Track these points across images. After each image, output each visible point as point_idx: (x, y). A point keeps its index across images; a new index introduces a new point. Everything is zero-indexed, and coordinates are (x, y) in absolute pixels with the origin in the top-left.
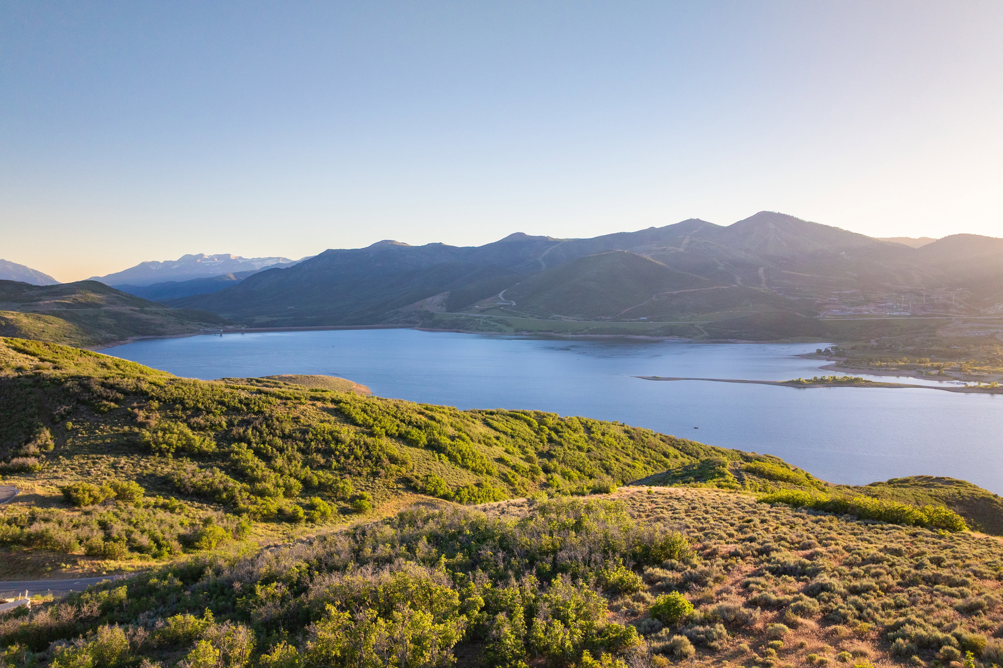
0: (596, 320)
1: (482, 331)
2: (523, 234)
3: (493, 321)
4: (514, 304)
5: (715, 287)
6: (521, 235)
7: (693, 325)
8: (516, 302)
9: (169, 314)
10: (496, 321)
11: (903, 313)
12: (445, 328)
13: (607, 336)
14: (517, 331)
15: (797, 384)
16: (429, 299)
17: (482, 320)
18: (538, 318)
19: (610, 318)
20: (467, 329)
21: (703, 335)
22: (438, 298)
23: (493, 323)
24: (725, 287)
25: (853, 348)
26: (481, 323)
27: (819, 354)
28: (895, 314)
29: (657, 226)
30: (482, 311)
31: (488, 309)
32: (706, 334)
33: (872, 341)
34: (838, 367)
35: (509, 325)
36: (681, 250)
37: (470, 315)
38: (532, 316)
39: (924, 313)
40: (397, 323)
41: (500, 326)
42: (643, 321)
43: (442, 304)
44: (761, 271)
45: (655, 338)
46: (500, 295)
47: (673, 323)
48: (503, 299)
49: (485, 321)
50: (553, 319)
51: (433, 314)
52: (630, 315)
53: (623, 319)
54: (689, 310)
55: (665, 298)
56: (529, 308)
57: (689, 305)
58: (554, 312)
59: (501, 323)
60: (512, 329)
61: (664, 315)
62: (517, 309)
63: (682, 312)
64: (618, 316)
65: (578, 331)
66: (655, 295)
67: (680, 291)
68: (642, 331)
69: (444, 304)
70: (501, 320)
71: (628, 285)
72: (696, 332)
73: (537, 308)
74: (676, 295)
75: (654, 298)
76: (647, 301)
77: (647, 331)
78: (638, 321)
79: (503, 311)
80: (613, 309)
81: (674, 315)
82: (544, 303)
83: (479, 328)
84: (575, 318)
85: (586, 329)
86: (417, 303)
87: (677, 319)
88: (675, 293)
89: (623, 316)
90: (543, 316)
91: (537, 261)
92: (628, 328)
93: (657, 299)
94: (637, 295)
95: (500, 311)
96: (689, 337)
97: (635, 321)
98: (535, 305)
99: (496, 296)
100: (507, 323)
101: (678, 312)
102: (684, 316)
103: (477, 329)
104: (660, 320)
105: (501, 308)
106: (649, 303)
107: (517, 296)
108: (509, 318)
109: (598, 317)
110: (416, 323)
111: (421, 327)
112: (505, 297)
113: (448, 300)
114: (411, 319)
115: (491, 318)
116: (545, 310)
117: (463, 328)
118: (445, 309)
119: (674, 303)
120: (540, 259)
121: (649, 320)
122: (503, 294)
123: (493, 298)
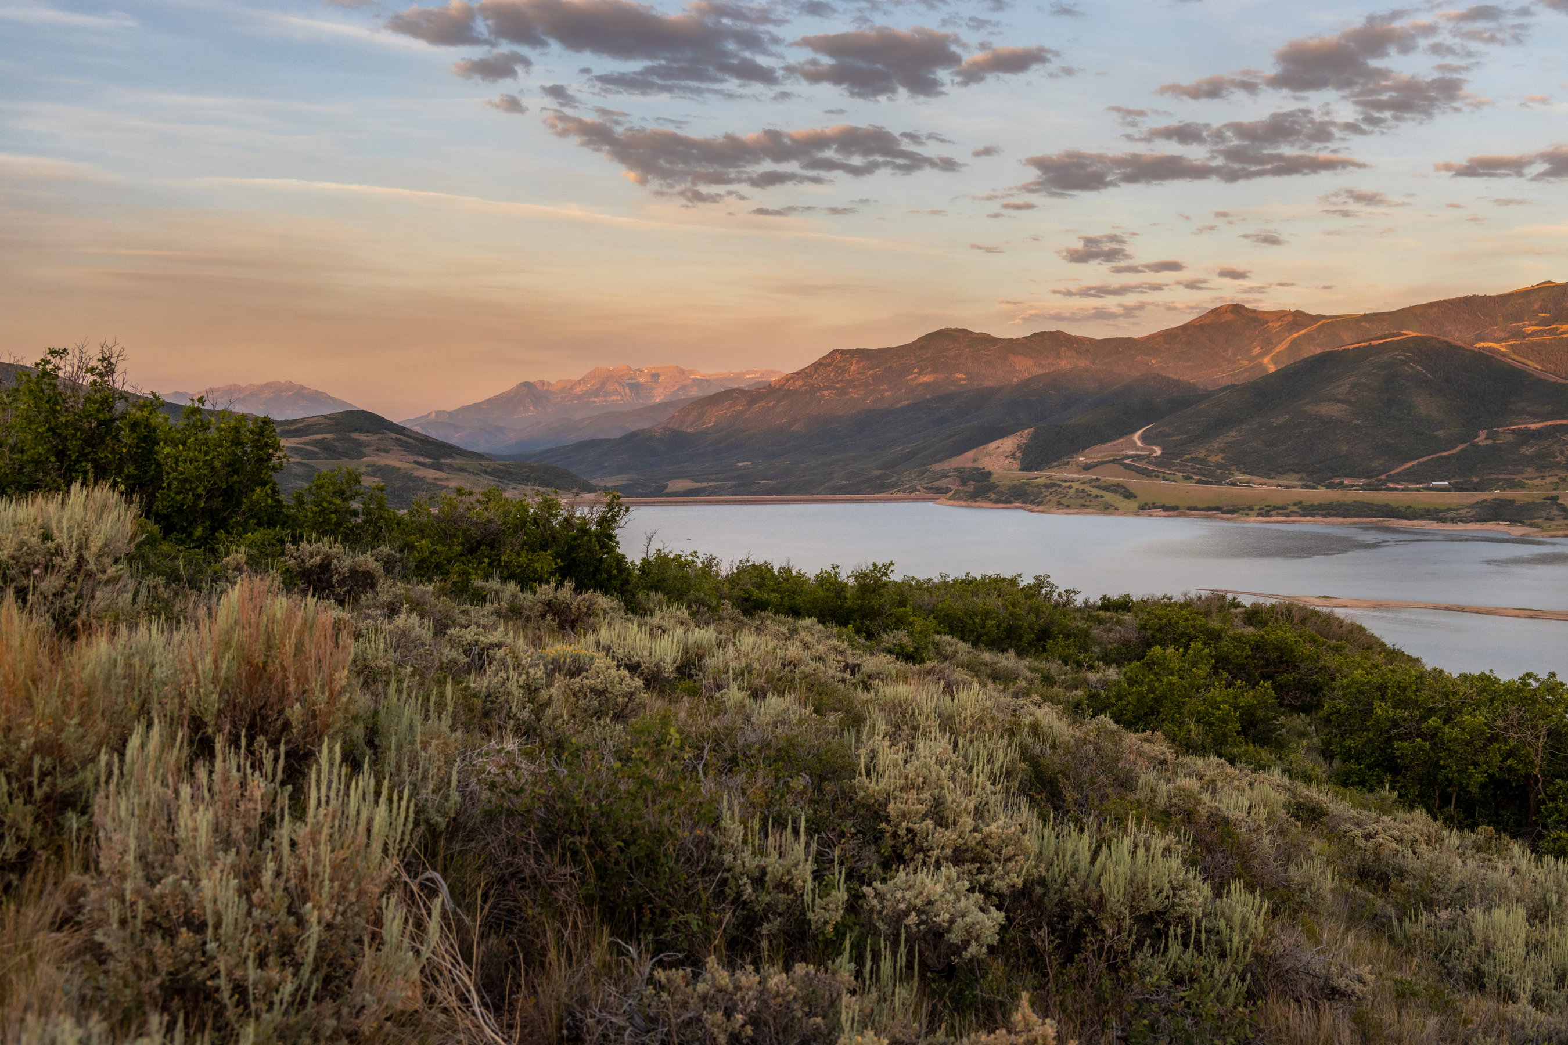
0: (1330, 487)
1: (1068, 506)
2: (1241, 307)
3: (1099, 487)
4: (1158, 452)
6: (1237, 309)
7: (1555, 499)
8: (1164, 449)
9: (485, 472)
10: (1107, 488)
12: (997, 501)
16: (992, 445)
17: (1075, 485)
18: (1199, 482)
19: (1362, 482)
20: (1039, 504)
22: (1008, 444)
23: (1095, 492)
26: (1073, 491)
30: (1087, 468)
31: (1103, 463)
35: (1129, 495)
38: (1187, 478)
40: (915, 492)
41: (1109, 497)
42: (1436, 489)
43: (1013, 454)
46: (1136, 436)
47: (1510, 494)
48: (1139, 444)
49: (1081, 487)
50: (1233, 484)
51: (990, 474)
52: (1412, 476)
53: (1391, 485)
54: (1558, 465)
55: (1510, 438)
56: (1187, 461)
57: (1562, 453)
58: (1239, 470)
59: (1115, 492)
60: (1134, 504)
61: (1493, 476)
62: (1160, 462)
63: (1540, 469)
64: (1383, 477)
65: (1276, 508)
66: (1483, 434)
67: (1549, 423)
68: (1428, 510)
69: (1018, 454)
70: (1118, 485)
71: (1423, 411)
72: (1555, 512)
73: (1203, 461)
74: (1538, 431)
75: (1481, 438)
76: (1460, 447)
77: (1437, 511)
78: (1425, 489)
79: (1128, 467)
80: (1376, 463)
81: (1517, 478)
82: (1222, 451)
83: (1064, 501)
84: (1285, 482)
85: (1295, 504)
86: (970, 454)
87: (1523, 486)
88: (1533, 427)
89: (1391, 479)
90: (1211, 476)
91: (1261, 364)
92: (1394, 505)
93: (1490, 442)
94: (1441, 433)
95: (1121, 468)
96: (1531, 525)
97: (1417, 490)
98: (1201, 456)
99: (1126, 438)
100: (1127, 491)
101: (1530, 470)
102: (1543, 478)
103: (1059, 504)
104: (1477, 488)
105: (1127, 461)
106: (1462, 451)
107: (1169, 435)
108: (1133, 482)
109: (1337, 481)
110: (948, 490)
111: (949, 499)
112: (1144, 438)
113: (1027, 446)
114: (943, 483)
115: (1098, 480)
116: (1219, 466)
117: (1032, 502)
118: (1017, 465)
119: (1526, 451)
120: (1266, 360)
121: (1457, 488)
122: (1145, 432)
123: (1121, 441)
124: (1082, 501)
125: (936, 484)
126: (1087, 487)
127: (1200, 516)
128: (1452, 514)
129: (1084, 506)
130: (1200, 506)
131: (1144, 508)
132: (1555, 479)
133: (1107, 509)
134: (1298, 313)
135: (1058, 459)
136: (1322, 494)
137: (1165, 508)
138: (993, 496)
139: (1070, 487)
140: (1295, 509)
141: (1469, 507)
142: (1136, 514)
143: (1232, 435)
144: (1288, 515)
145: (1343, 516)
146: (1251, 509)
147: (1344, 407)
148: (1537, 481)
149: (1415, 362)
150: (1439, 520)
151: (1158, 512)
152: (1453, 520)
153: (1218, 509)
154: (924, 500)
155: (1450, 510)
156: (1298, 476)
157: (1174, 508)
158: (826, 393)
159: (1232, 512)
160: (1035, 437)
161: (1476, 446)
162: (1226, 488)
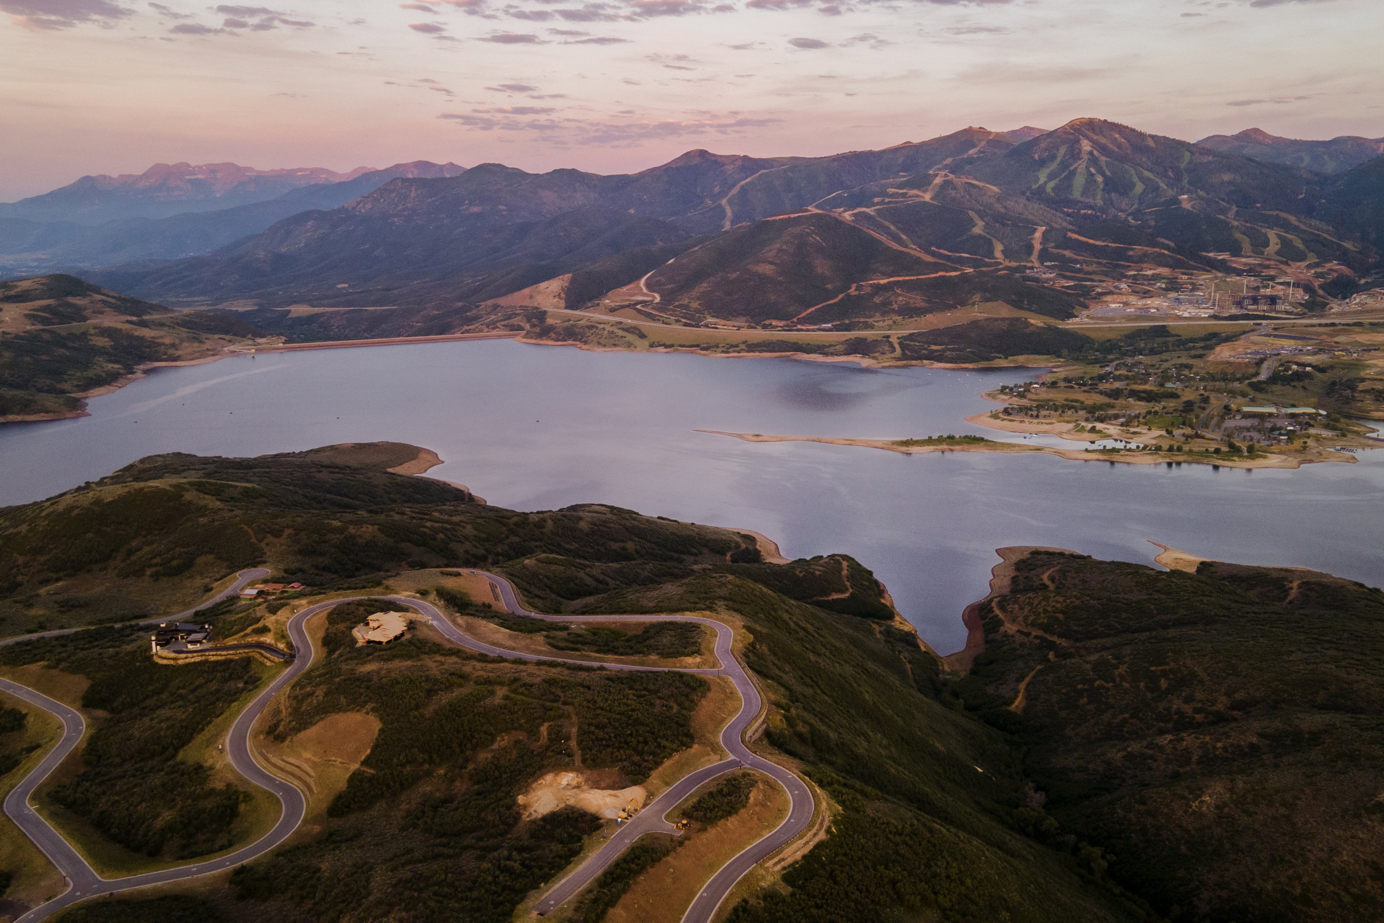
0: (765, 327)
1: (605, 346)
2: (705, 152)
3: (623, 329)
4: (658, 298)
5: (941, 274)
6: (702, 153)
7: (888, 337)
8: (661, 296)
10: (626, 330)
11: (1202, 313)
12: (557, 340)
14: (652, 346)
16: (543, 285)
17: (608, 328)
18: (686, 325)
19: (783, 324)
20: (586, 343)
21: (893, 355)
22: (554, 285)
23: (621, 333)
24: (953, 274)
26: (606, 332)
28: (1188, 315)
29: (916, 140)
30: (613, 310)
31: (623, 307)
32: (899, 352)
35: (642, 336)
36: (927, 197)
37: (595, 316)
38: (677, 321)
40: (497, 328)
41: (630, 337)
42: (824, 329)
43: (559, 295)
45: (831, 359)
46: (642, 282)
47: (865, 334)
48: (645, 290)
49: (611, 329)
50: (706, 326)
51: (545, 312)
52: (811, 320)
53: (799, 327)
54: (893, 311)
55: (869, 290)
56: (677, 307)
57: (896, 302)
58: (709, 313)
59: (633, 333)
60: (646, 343)
61: (857, 320)
62: (661, 307)
63: (884, 314)
64: (795, 320)
65: (732, 346)
66: (854, 286)
67: (892, 279)
68: (818, 346)
69: (563, 295)
70: (635, 328)
71: (819, 270)
72: (887, 348)
73: (686, 307)
74: (884, 285)
75: (852, 291)
76: (841, 296)
77: (824, 346)
78: (819, 330)
79: (639, 311)
80: (791, 309)
81: (870, 320)
82: (698, 299)
83: (601, 341)
84: (736, 324)
85: (743, 343)
86: (527, 291)
87: (871, 327)
88: (882, 282)
89: (800, 322)
90: (694, 321)
91: (720, 205)
92: (800, 342)
93: (857, 293)
94: (829, 286)
95: (635, 312)
96: (874, 358)
97: (813, 330)
98: (686, 302)
99: (636, 283)
100: (640, 332)
101: (877, 314)
102: (884, 321)
103: (599, 343)
104: (848, 328)
105: (639, 307)
106: (842, 300)
107: (664, 284)
108: (645, 325)
109: (767, 322)
110: (521, 328)
111: (524, 337)
112: (648, 285)
113: (568, 288)
114: (515, 321)
115: (621, 323)
116: (698, 311)
117: (580, 340)
118: (563, 303)
119: (877, 300)
120: (724, 202)
121: (836, 328)
122: (648, 279)
123: (632, 286)
124: (612, 341)
125: (510, 322)
126: (616, 330)
127: (687, 352)
128: (831, 350)
129: (615, 345)
130: (687, 344)
132: (890, 322)
133: (629, 345)
134: (745, 158)
135: (590, 299)
136: (759, 334)
137: (666, 346)
138: (553, 335)
139: (604, 329)
140: (743, 347)
141: (842, 343)
142: (648, 351)
143: (704, 286)
144: (739, 352)
145: (771, 351)
146: (717, 346)
147: (773, 267)
148: (880, 324)
149: (816, 234)
150: (826, 354)
151: (661, 349)
152: (832, 354)
153: (698, 346)
154: (505, 336)
155: (831, 346)
156: (745, 319)
157: (671, 346)
158: (396, 219)
159: (706, 349)
160: (573, 281)
161: (848, 295)
162: (703, 329)
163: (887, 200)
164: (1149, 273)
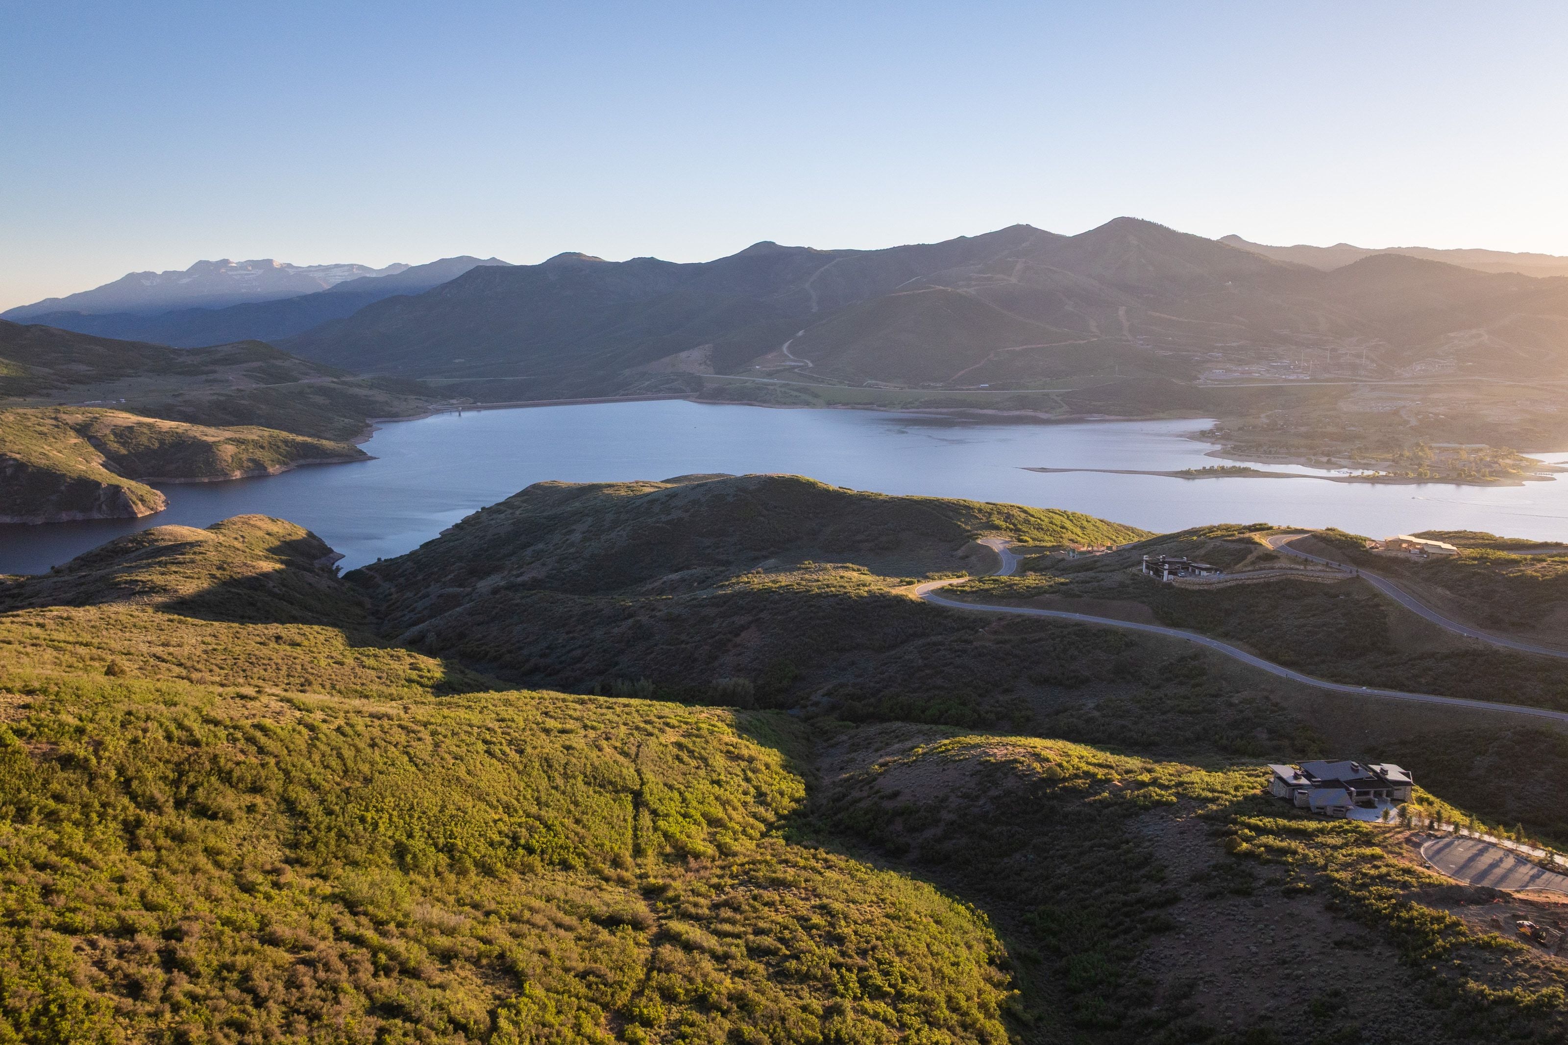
0: (923, 387)
2: (772, 243)
3: (793, 390)
4: (810, 365)
5: (1070, 342)
6: (770, 245)
7: (1047, 395)
8: (812, 362)
10: (797, 390)
11: (1302, 376)
13: (945, 410)
15: (1187, 475)
16: (683, 355)
17: (777, 389)
18: (849, 385)
19: (941, 384)
21: (1063, 410)
22: (696, 354)
23: (793, 393)
24: (1082, 342)
25: (1240, 429)
26: (778, 393)
27: (1203, 436)
28: (1291, 378)
29: (970, 234)
30: (770, 375)
31: (777, 372)
32: (1066, 408)
33: (1262, 415)
34: (1225, 454)
35: (816, 396)
36: (1014, 280)
37: (758, 380)
38: (840, 382)
39: (1327, 376)
40: (660, 391)
41: (804, 397)
42: (983, 389)
43: (705, 362)
44: (1122, 311)
45: (1006, 414)
46: (784, 351)
47: (1022, 392)
48: (792, 357)
49: (783, 389)
50: (870, 386)
51: (700, 377)
52: (967, 381)
53: (959, 387)
55: (1007, 355)
56: (833, 370)
58: (867, 376)
59: (804, 393)
61: (1008, 381)
62: (816, 371)
63: (1031, 376)
64: (951, 381)
66: (992, 353)
67: (1025, 347)
69: (709, 362)
70: (803, 389)
71: (959, 338)
72: (1053, 404)
73: (843, 371)
74: (1020, 351)
75: (992, 356)
76: (984, 361)
77: (993, 404)
78: (978, 389)
79: (798, 375)
80: (942, 373)
82: (851, 363)
83: (779, 399)
84: (896, 385)
85: (916, 401)
86: (667, 360)
87: (1026, 387)
88: (1017, 349)
89: (957, 382)
90: (853, 381)
91: (805, 288)
93: (997, 358)
94: (970, 352)
95: (795, 375)
97: (974, 390)
98: (840, 366)
99: (778, 351)
100: (811, 392)
103: (778, 402)
104: (1003, 388)
105: (795, 371)
108: (812, 386)
109: (927, 384)
111: (694, 398)
112: (793, 353)
113: (713, 357)
114: (676, 385)
115: (787, 385)
116: (855, 374)
118: (712, 369)
119: (1018, 364)
120: (807, 286)
121: (992, 388)
122: (789, 347)
123: (774, 354)
126: (788, 391)
128: (1002, 406)
131: (830, 404)
132: (1042, 383)
133: (807, 404)
134: (810, 250)
135: (739, 365)
136: (924, 393)
137: (844, 404)
139: (774, 390)
140: (918, 403)
142: (827, 408)
143: (850, 353)
148: (1034, 384)
150: (999, 409)
151: (839, 406)
154: (672, 398)
155: (998, 402)
156: (902, 381)
157: (847, 404)
159: (885, 406)
160: (715, 350)
161: (990, 360)
162: (867, 389)
163: (973, 283)
164: (1234, 344)
